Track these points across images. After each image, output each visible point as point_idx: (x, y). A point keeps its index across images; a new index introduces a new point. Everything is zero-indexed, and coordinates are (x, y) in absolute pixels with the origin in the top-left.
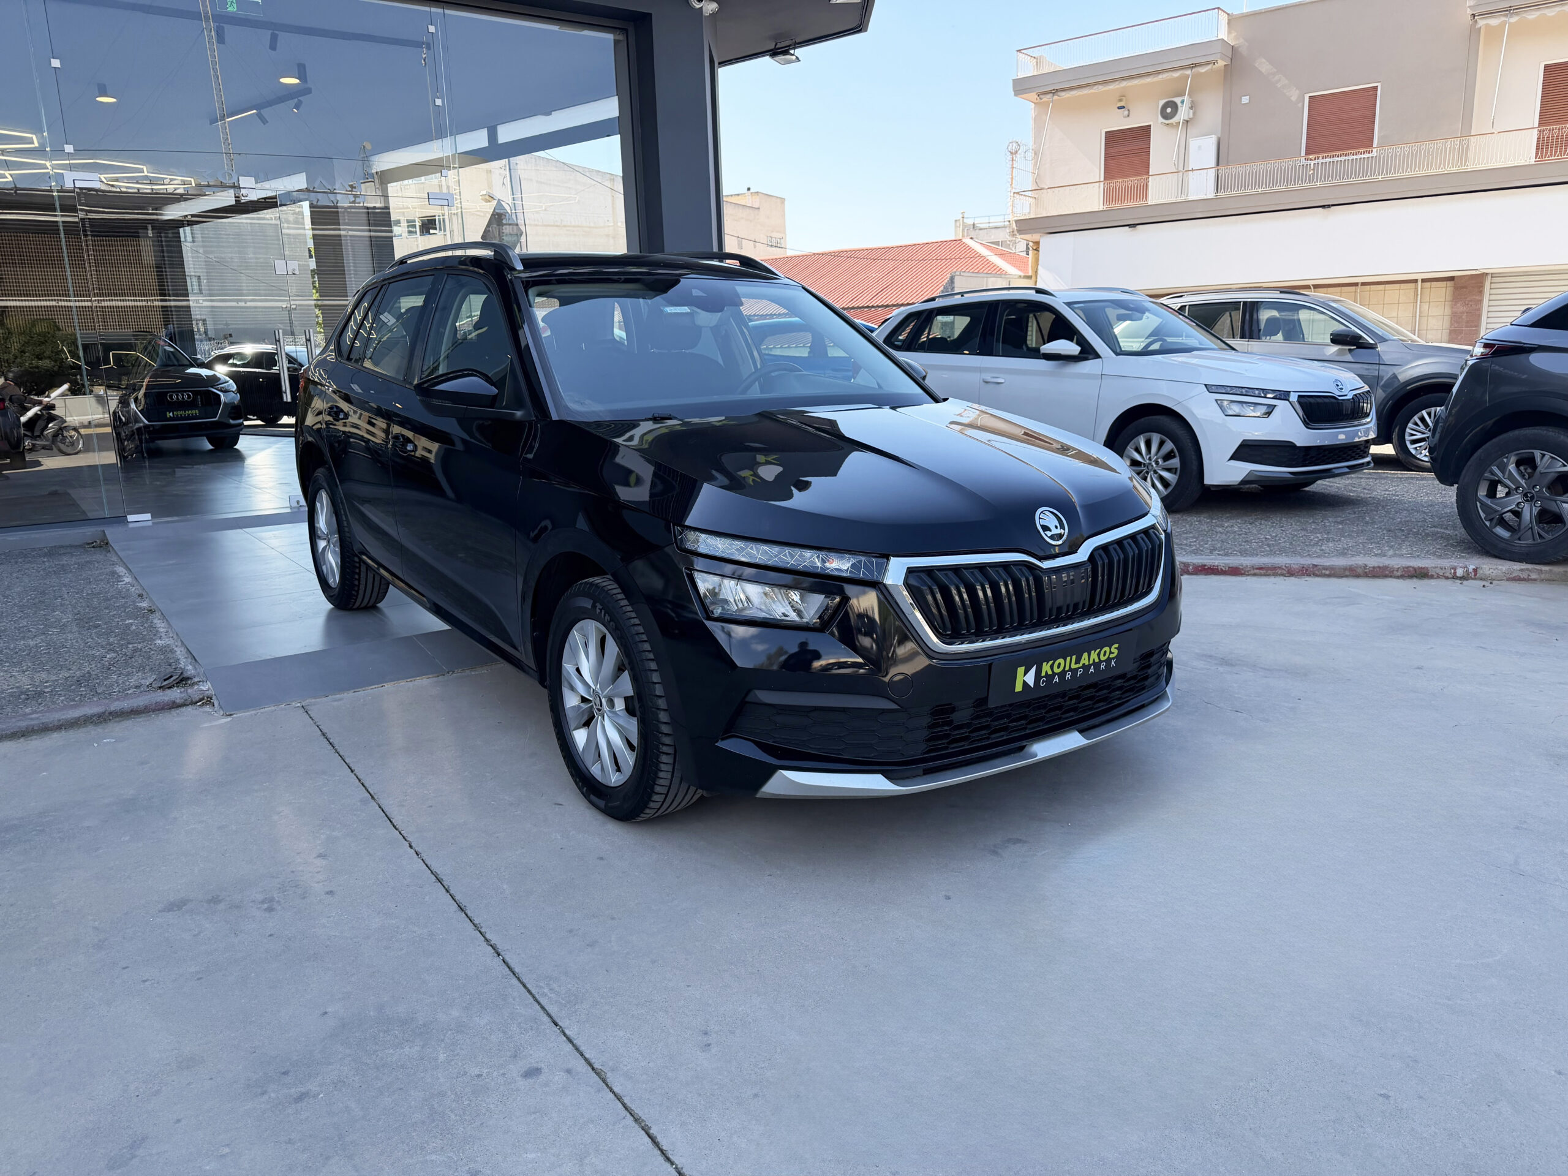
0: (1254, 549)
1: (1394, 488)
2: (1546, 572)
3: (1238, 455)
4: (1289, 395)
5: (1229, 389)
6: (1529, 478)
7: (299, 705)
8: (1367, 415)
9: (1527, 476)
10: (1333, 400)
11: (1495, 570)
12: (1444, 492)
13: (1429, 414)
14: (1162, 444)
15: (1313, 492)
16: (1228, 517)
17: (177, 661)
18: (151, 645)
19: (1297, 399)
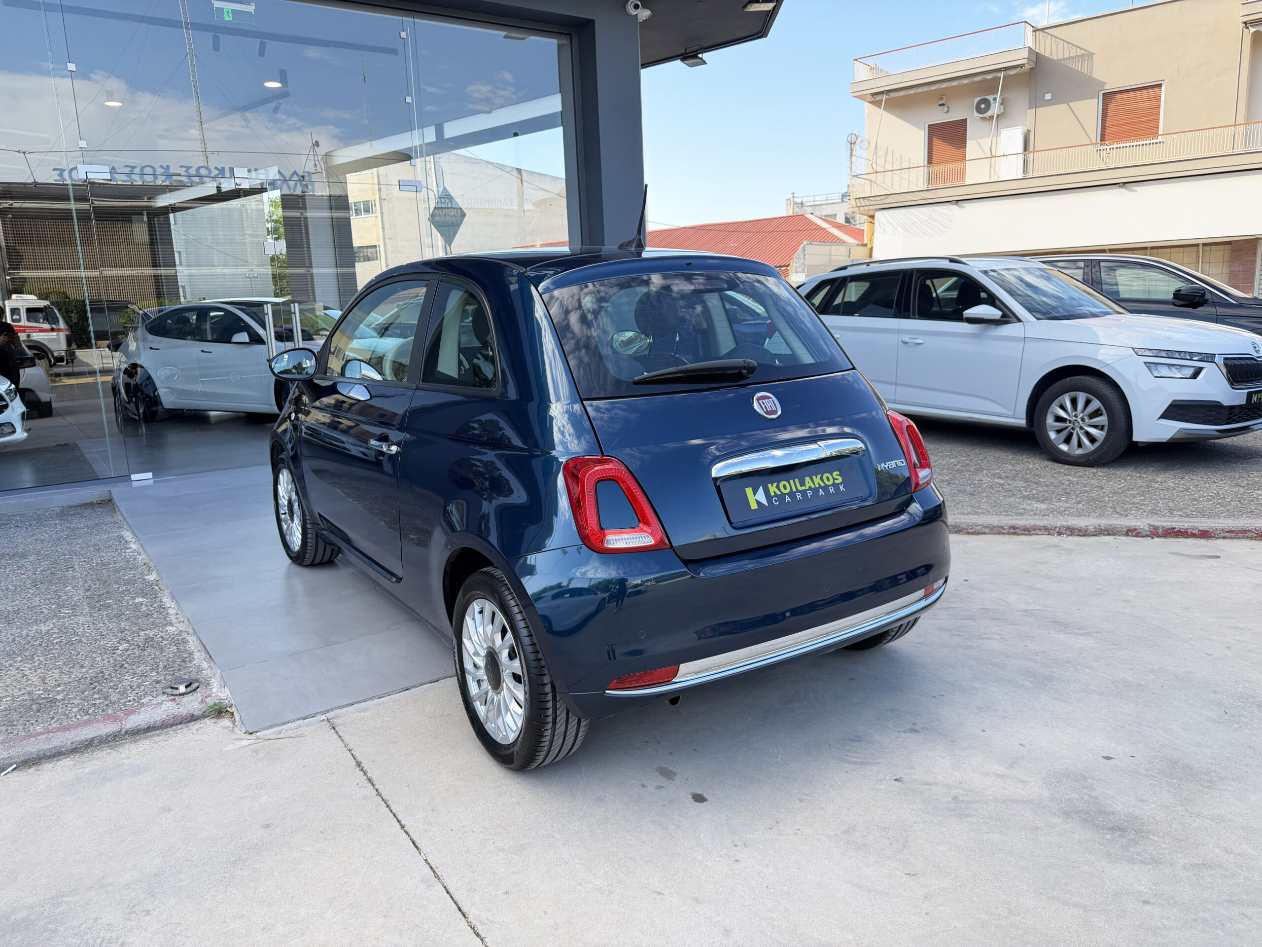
3: (1166, 415)
4: (1215, 357)
5: (1155, 351)
7: (323, 717)
10: (1254, 362)
14: (1088, 402)
17: (191, 654)
18: (162, 632)
19: (1222, 362)
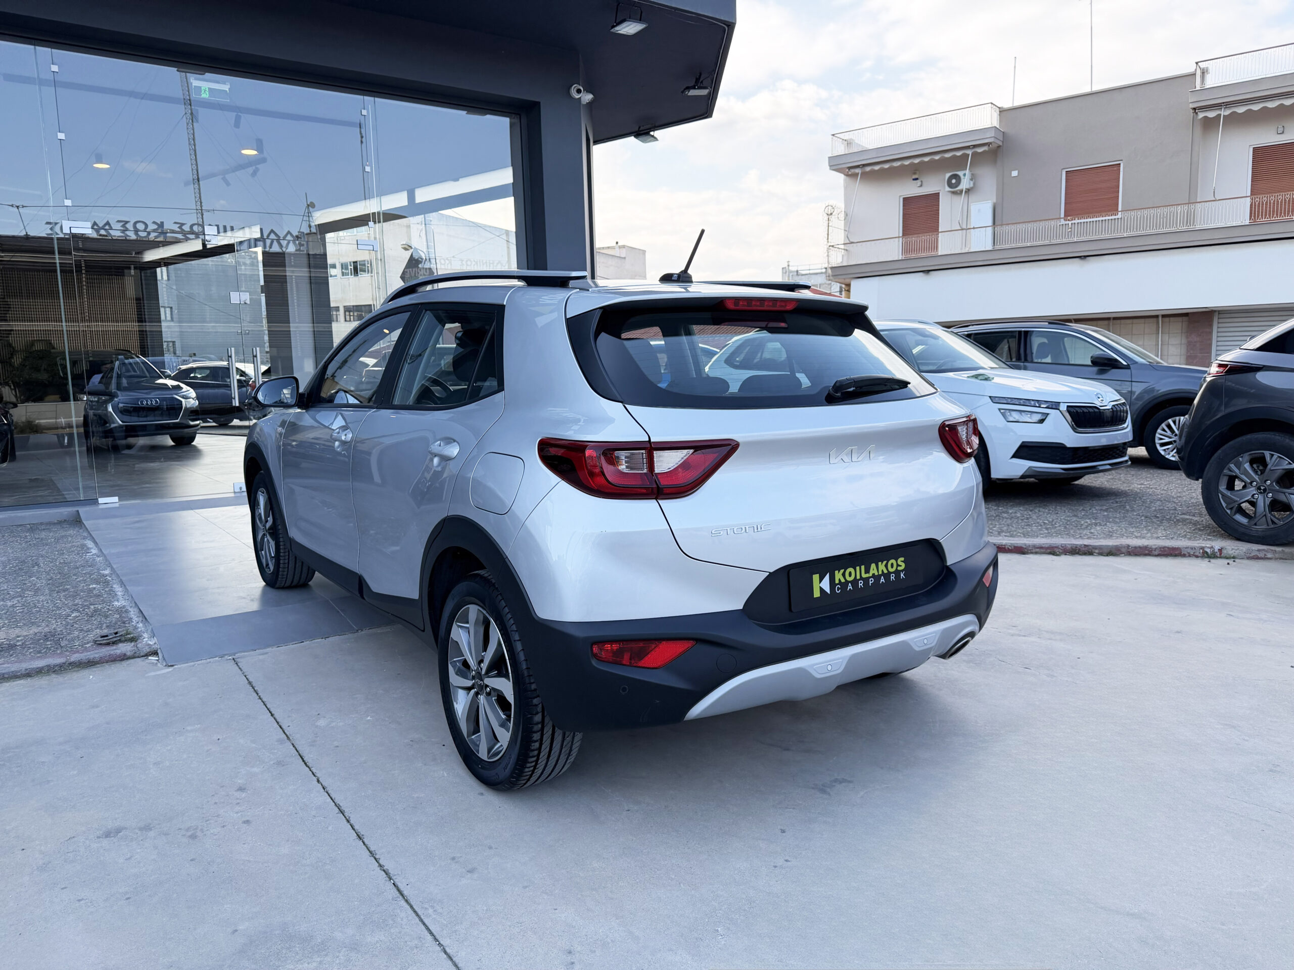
0: (1034, 532)
1: (1148, 482)
2: (1280, 552)
3: (1018, 454)
4: (1059, 405)
5: (1009, 400)
6: (1261, 474)
7: (230, 657)
8: (1123, 421)
9: (1259, 473)
10: (1098, 410)
11: (1236, 550)
12: (1189, 486)
13: (1174, 422)
15: (1081, 485)
16: (1011, 506)
17: (131, 618)
18: (109, 606)
19: (1065, 409)
